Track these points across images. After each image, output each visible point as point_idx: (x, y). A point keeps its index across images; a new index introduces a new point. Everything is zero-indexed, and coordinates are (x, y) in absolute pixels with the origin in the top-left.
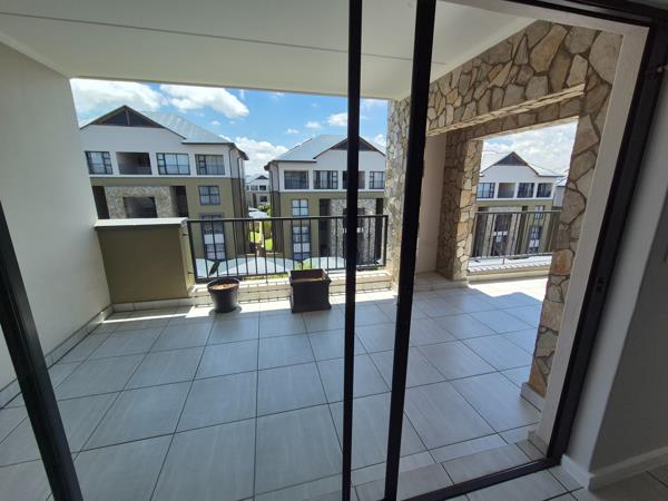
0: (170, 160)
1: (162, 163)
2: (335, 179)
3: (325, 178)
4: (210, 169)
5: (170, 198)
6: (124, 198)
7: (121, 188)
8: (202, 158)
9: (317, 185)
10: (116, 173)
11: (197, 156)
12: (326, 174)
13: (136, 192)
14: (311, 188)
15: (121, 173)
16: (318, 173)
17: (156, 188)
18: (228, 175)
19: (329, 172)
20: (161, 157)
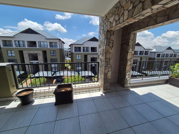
0: (42, 43)
1: (40, 44)
2: (88, 49)
3: (86, 49)
4: (53, 46)
5: (42, 54)
6: (29, 54)
7: (28, 51)
8: (51, 43)
9: (84, 51)
10: (27, 47)
11: (50, 42)
12: (86, 48)
13: (32, 52)
14: (82, 52)
15: (28, 47)
16: (84, 48)
17: (38, 51)
18: (58, 48)
19: (87, 47)
20: (39, 42)
